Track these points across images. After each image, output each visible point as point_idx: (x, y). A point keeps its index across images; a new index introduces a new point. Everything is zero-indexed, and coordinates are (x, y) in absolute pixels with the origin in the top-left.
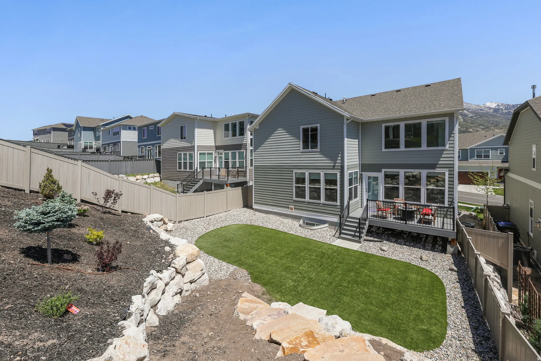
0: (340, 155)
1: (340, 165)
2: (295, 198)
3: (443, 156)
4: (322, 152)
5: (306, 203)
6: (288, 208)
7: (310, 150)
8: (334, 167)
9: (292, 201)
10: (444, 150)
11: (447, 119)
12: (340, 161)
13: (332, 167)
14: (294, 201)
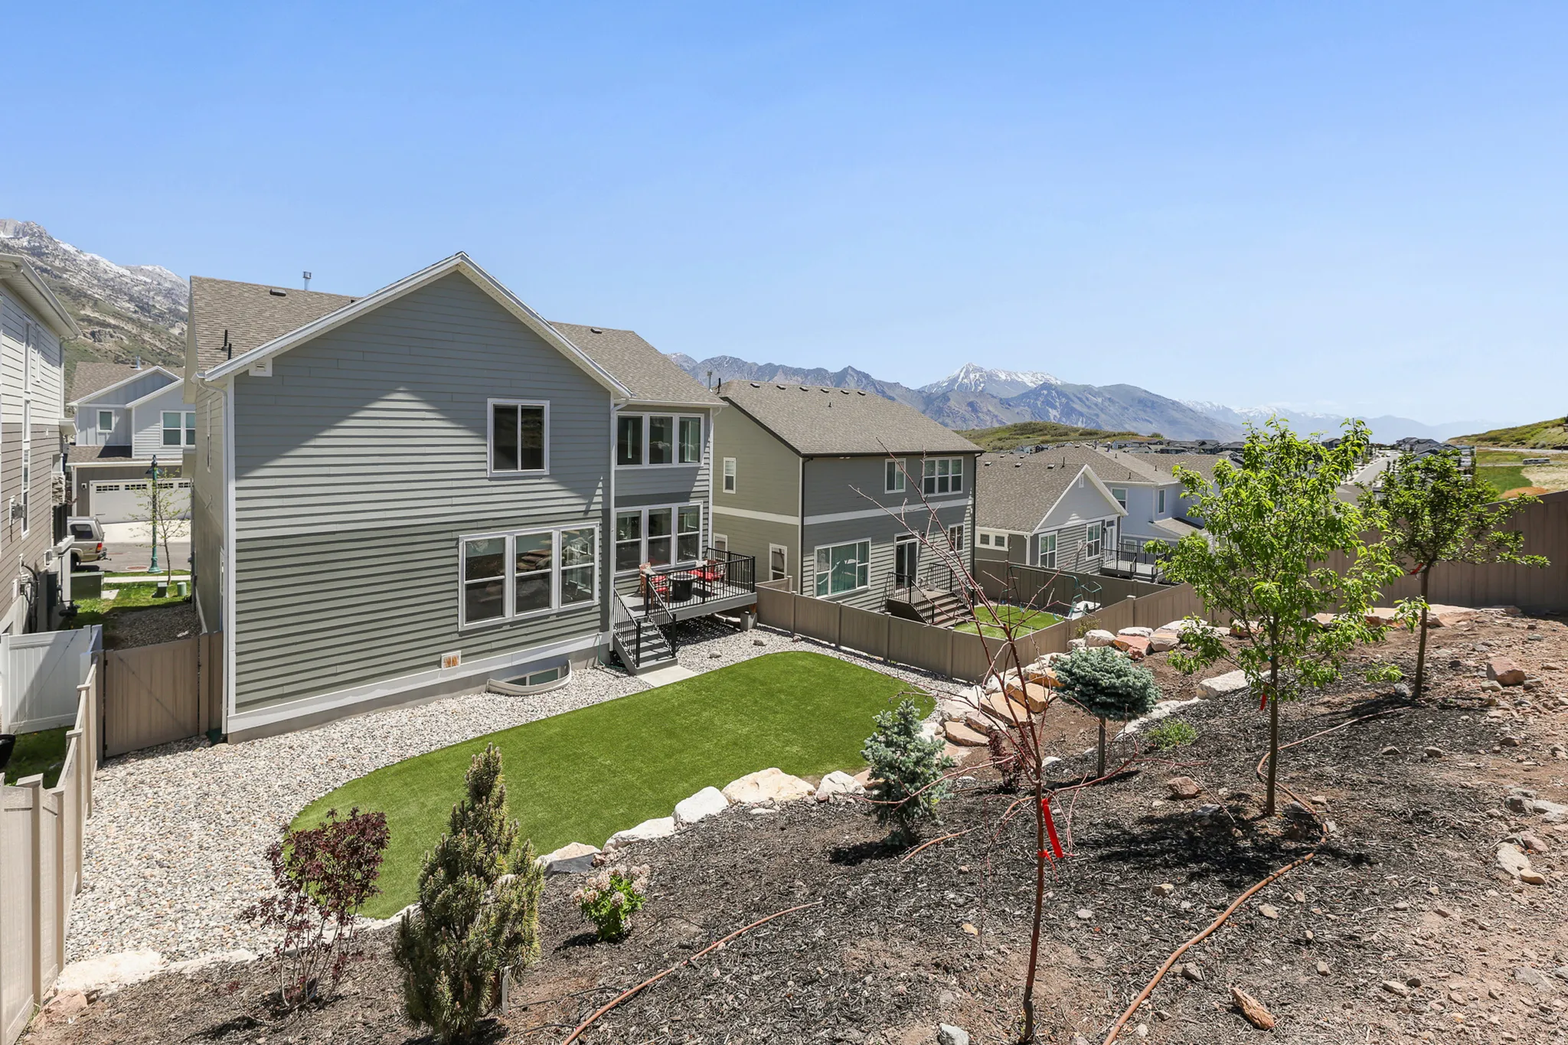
0: (600, 485)
1: (600, 507)
2: (464, 625)
3: (698, 478)
4: (558, 477)
5: (505, 628)
6: (438, 664)
7: (520, 470)
8: (586, 515)
9: (456, 637)
10: (699, 468)
11: (702, 417)
12: (600, 499)
13: (581, 515)
14: (462, 634)
